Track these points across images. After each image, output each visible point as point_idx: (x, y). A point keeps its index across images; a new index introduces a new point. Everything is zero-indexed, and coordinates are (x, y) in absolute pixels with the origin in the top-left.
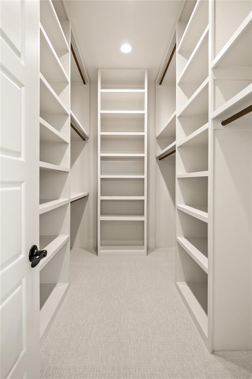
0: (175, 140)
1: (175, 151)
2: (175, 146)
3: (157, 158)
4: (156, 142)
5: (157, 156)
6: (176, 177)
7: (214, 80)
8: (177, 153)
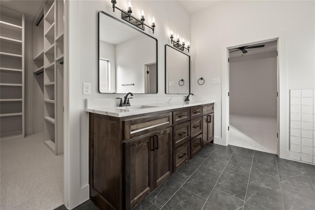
0: (43, 65)
1: (43, 72)
2: (43, 68)
3: (34, 73)
4: (34, 62)
5: (34, 72)
6: (44, 85)
7: (57, 46)
8: (45, 73)
